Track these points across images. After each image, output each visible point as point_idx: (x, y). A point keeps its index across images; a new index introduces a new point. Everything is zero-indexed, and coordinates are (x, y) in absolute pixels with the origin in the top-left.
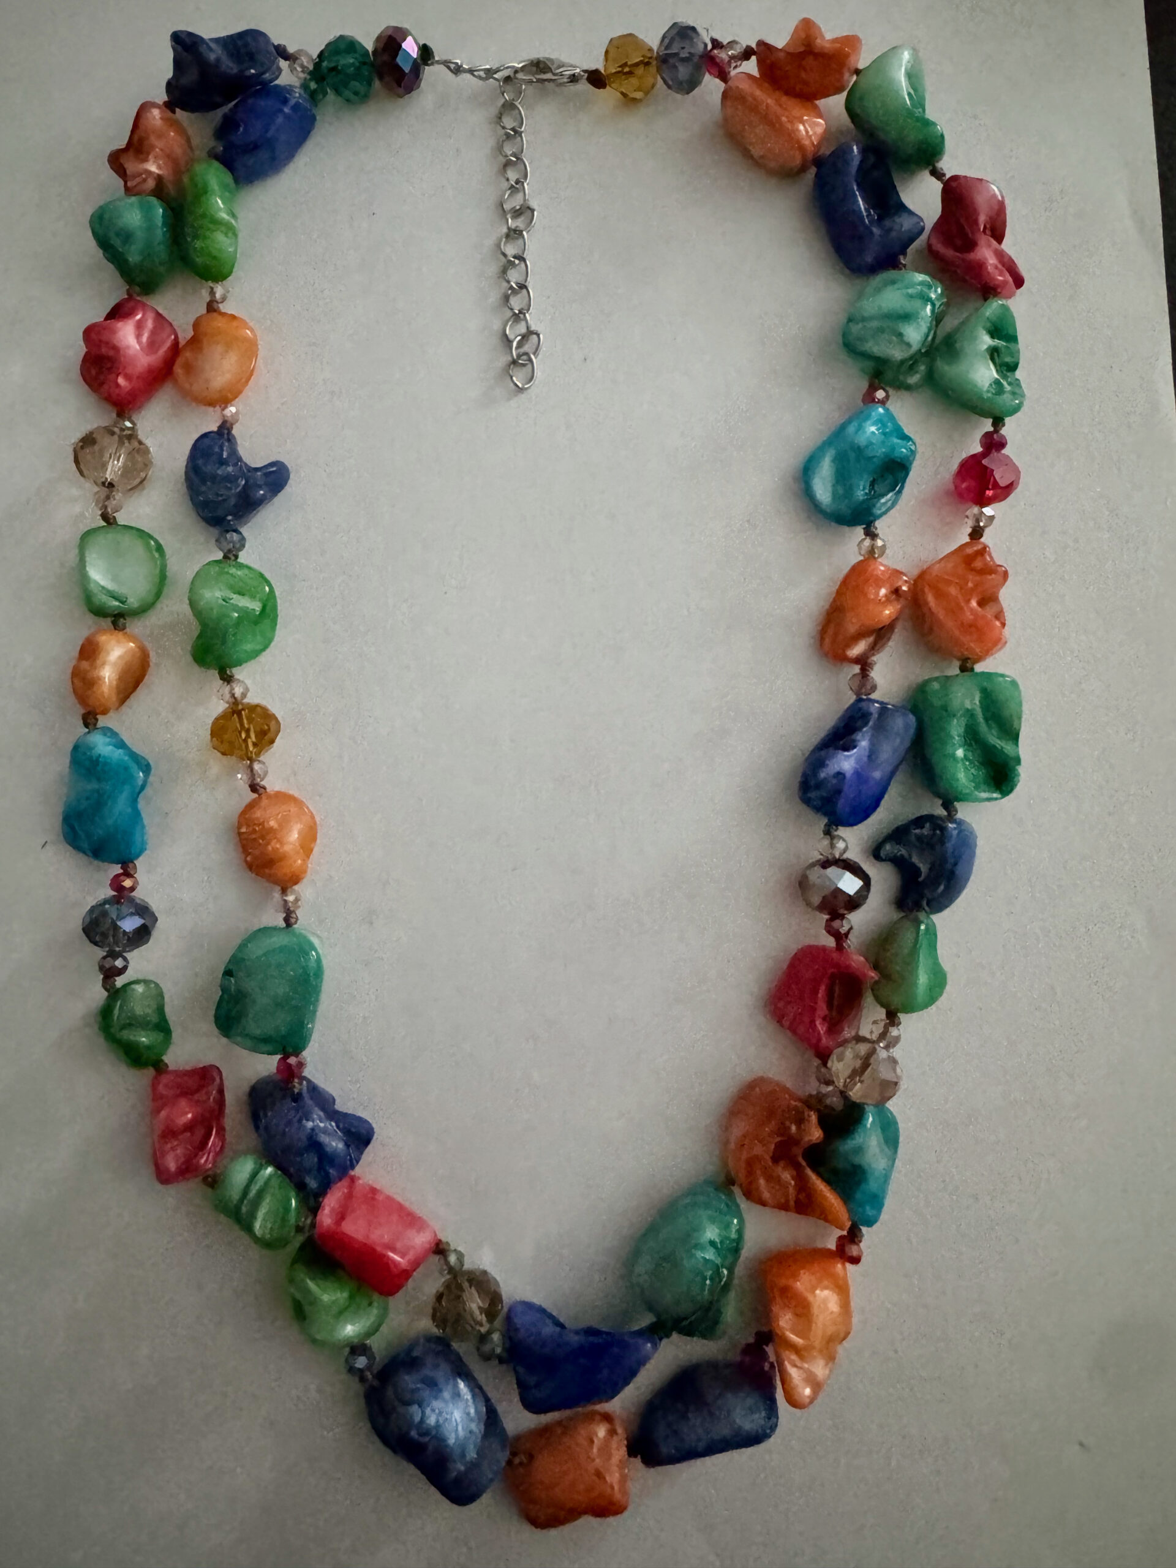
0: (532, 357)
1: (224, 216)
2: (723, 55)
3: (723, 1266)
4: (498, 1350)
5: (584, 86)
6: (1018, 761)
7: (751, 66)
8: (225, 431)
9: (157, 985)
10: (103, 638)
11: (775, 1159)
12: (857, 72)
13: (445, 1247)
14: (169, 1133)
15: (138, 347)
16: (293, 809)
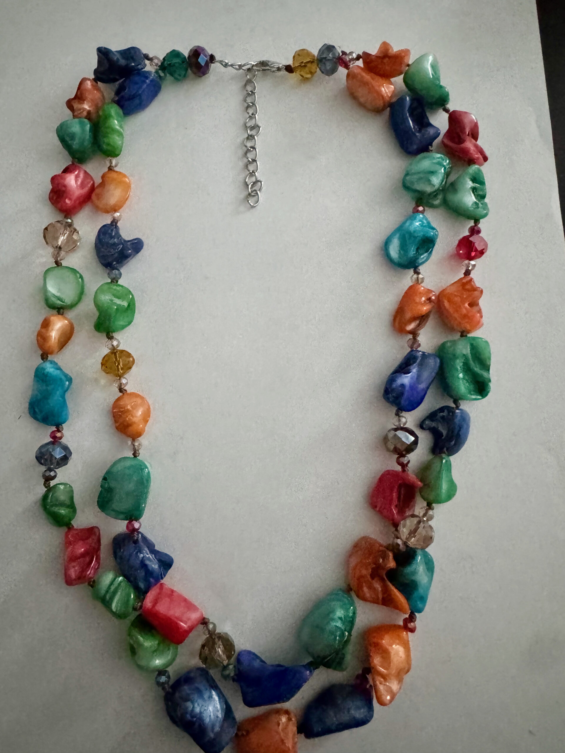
0: (258, 192)
1: (118, 127)
2: (347, 58)
3: (345, 630)
4: (232, 674)
5: (284, 73)
6: (490, 381)
7: (360, 63)
8: (114, 223)
9: (70, 486)
10: (52, 318)
11: (373, 576)
12: (408, 65)
13: (207, 620)
14: (73, 559)
15: (75, 186)
16: (139, 401)
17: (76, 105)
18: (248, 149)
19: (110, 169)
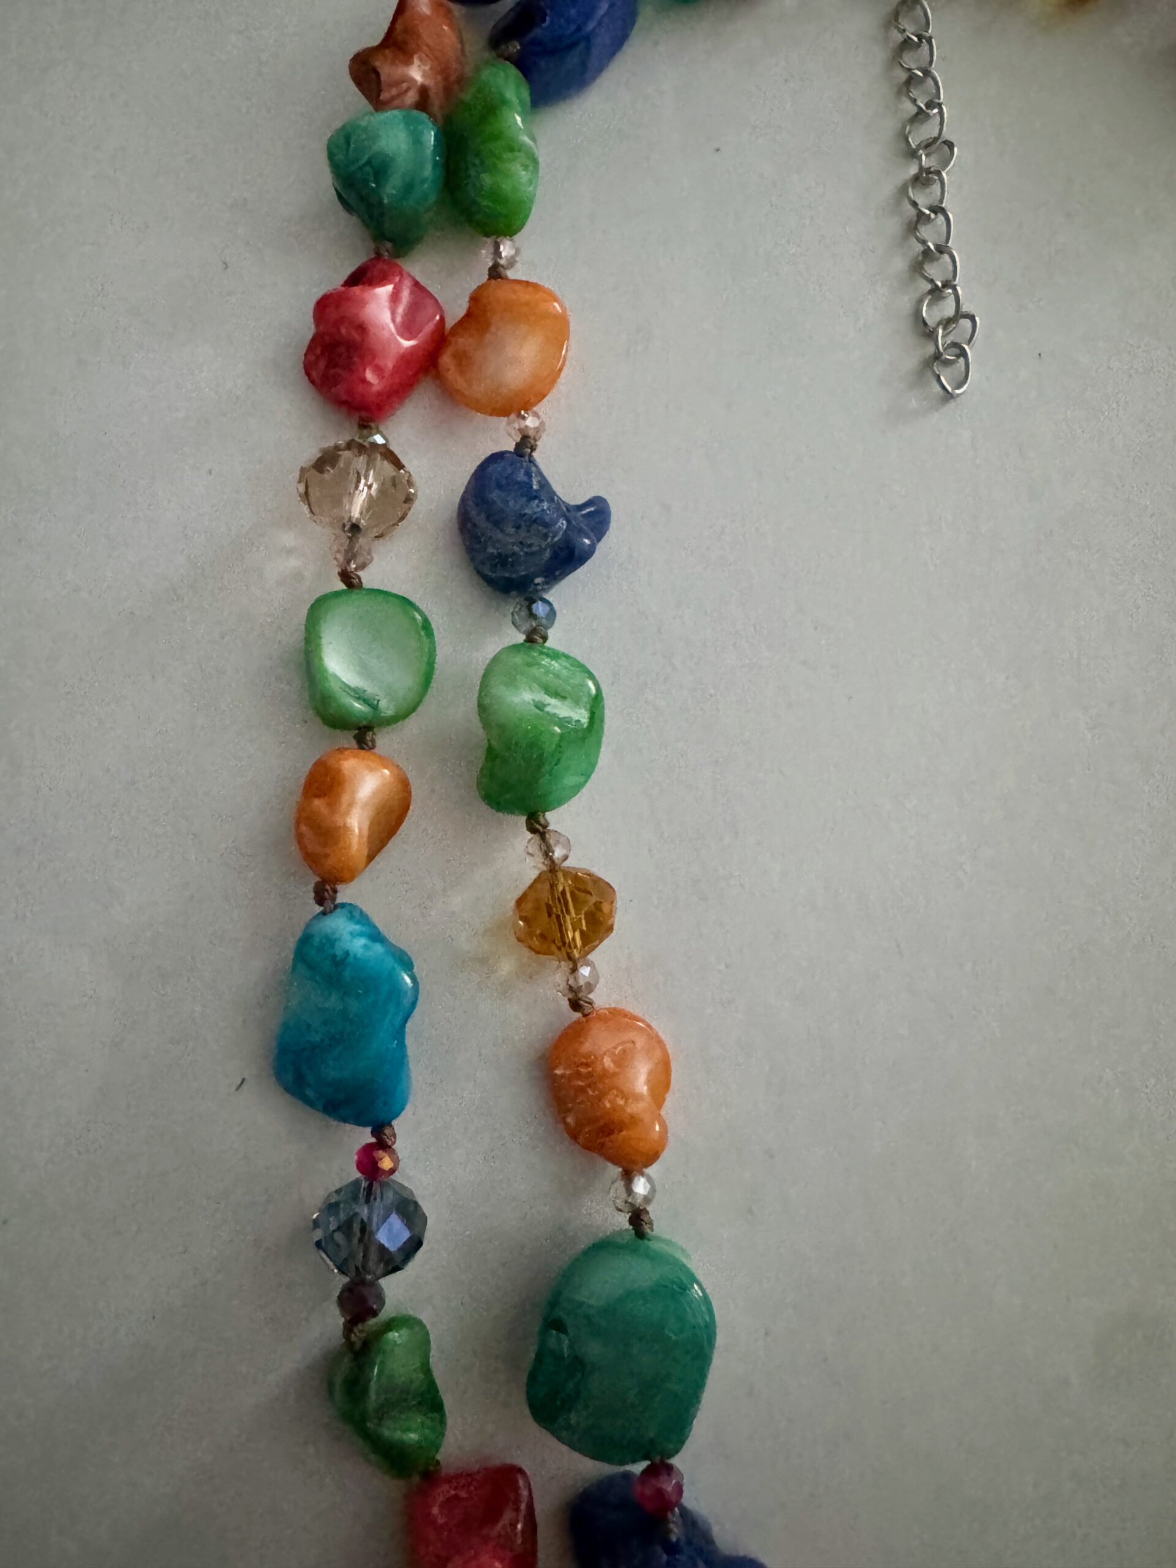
0: (967, 349)
1: (526, 139)
8: (524, 450)
9: (423, 1327)
10: (343, 762)
15: (392, 326)
16: (636, 1036)
17: (387, 70)
18: (920, 214)
19: (495, 273)
